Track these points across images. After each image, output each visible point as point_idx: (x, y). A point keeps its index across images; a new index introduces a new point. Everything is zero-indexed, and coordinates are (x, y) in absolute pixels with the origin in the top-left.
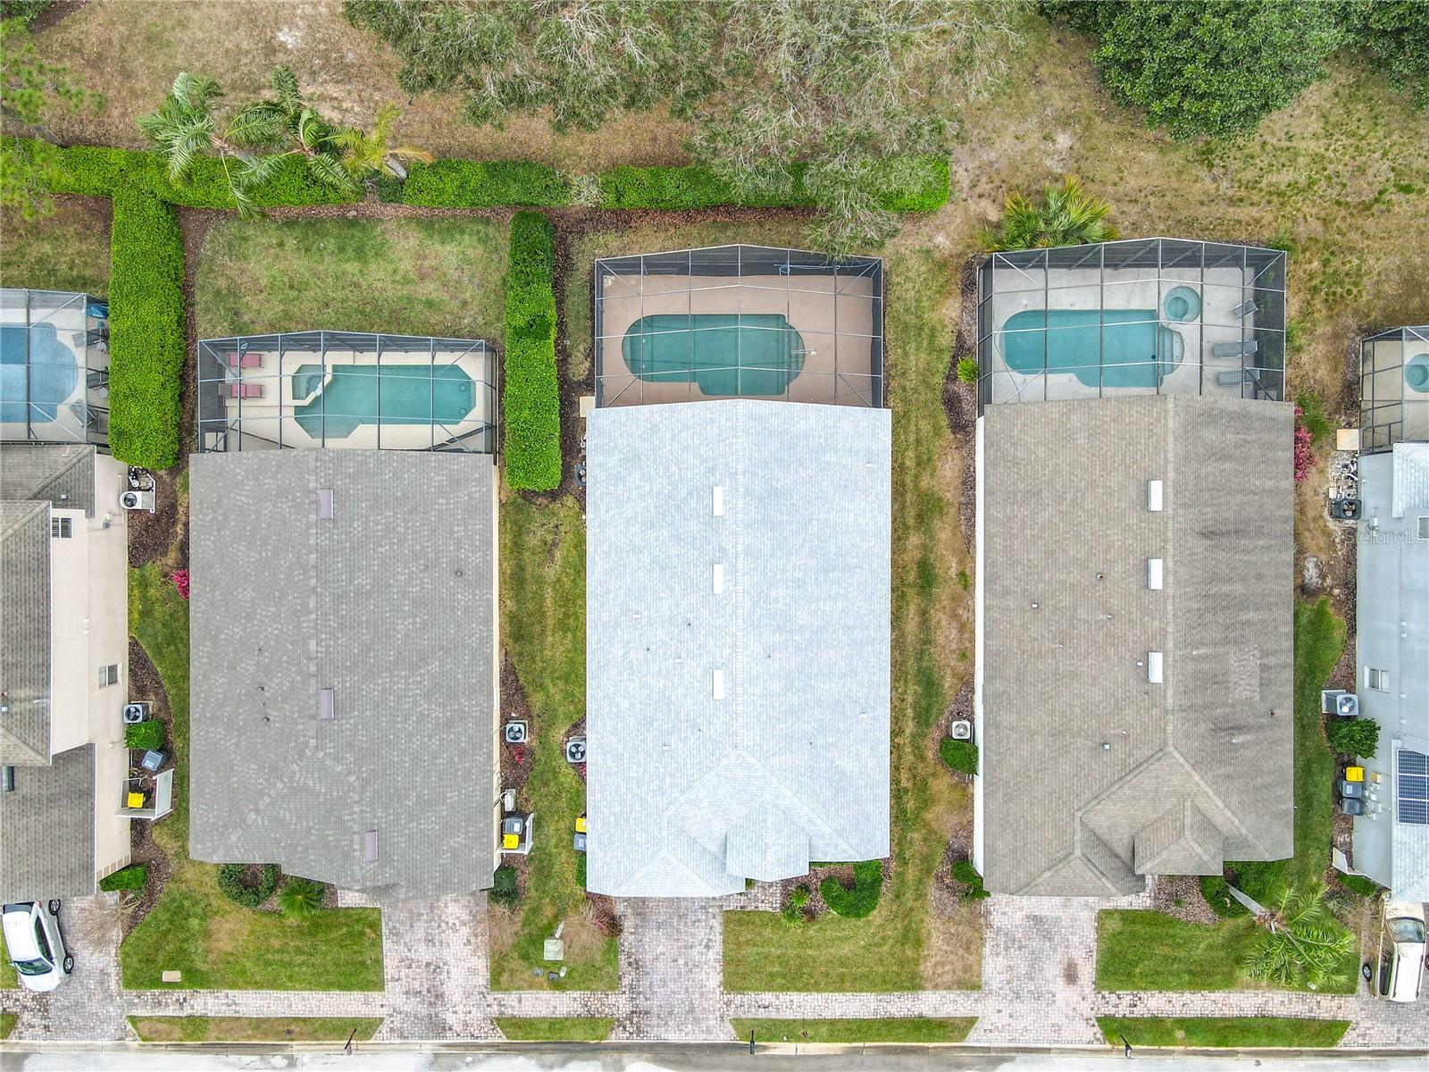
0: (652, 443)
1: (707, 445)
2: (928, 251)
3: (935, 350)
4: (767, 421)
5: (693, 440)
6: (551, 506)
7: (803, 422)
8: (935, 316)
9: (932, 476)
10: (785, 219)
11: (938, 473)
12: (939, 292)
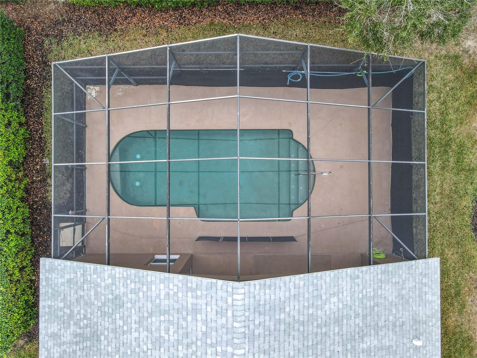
0: (114, 322)
1: (188, 346)
2: (457, 57)
3: (463, 169)
4: (282, 310)
5: (167, 330)
6: (27, 347)
7: (334, 299)
8: (464, 130)
9: (460, 312)
10: (292, 20)
11: (468, 309)
12: (469, 103)
